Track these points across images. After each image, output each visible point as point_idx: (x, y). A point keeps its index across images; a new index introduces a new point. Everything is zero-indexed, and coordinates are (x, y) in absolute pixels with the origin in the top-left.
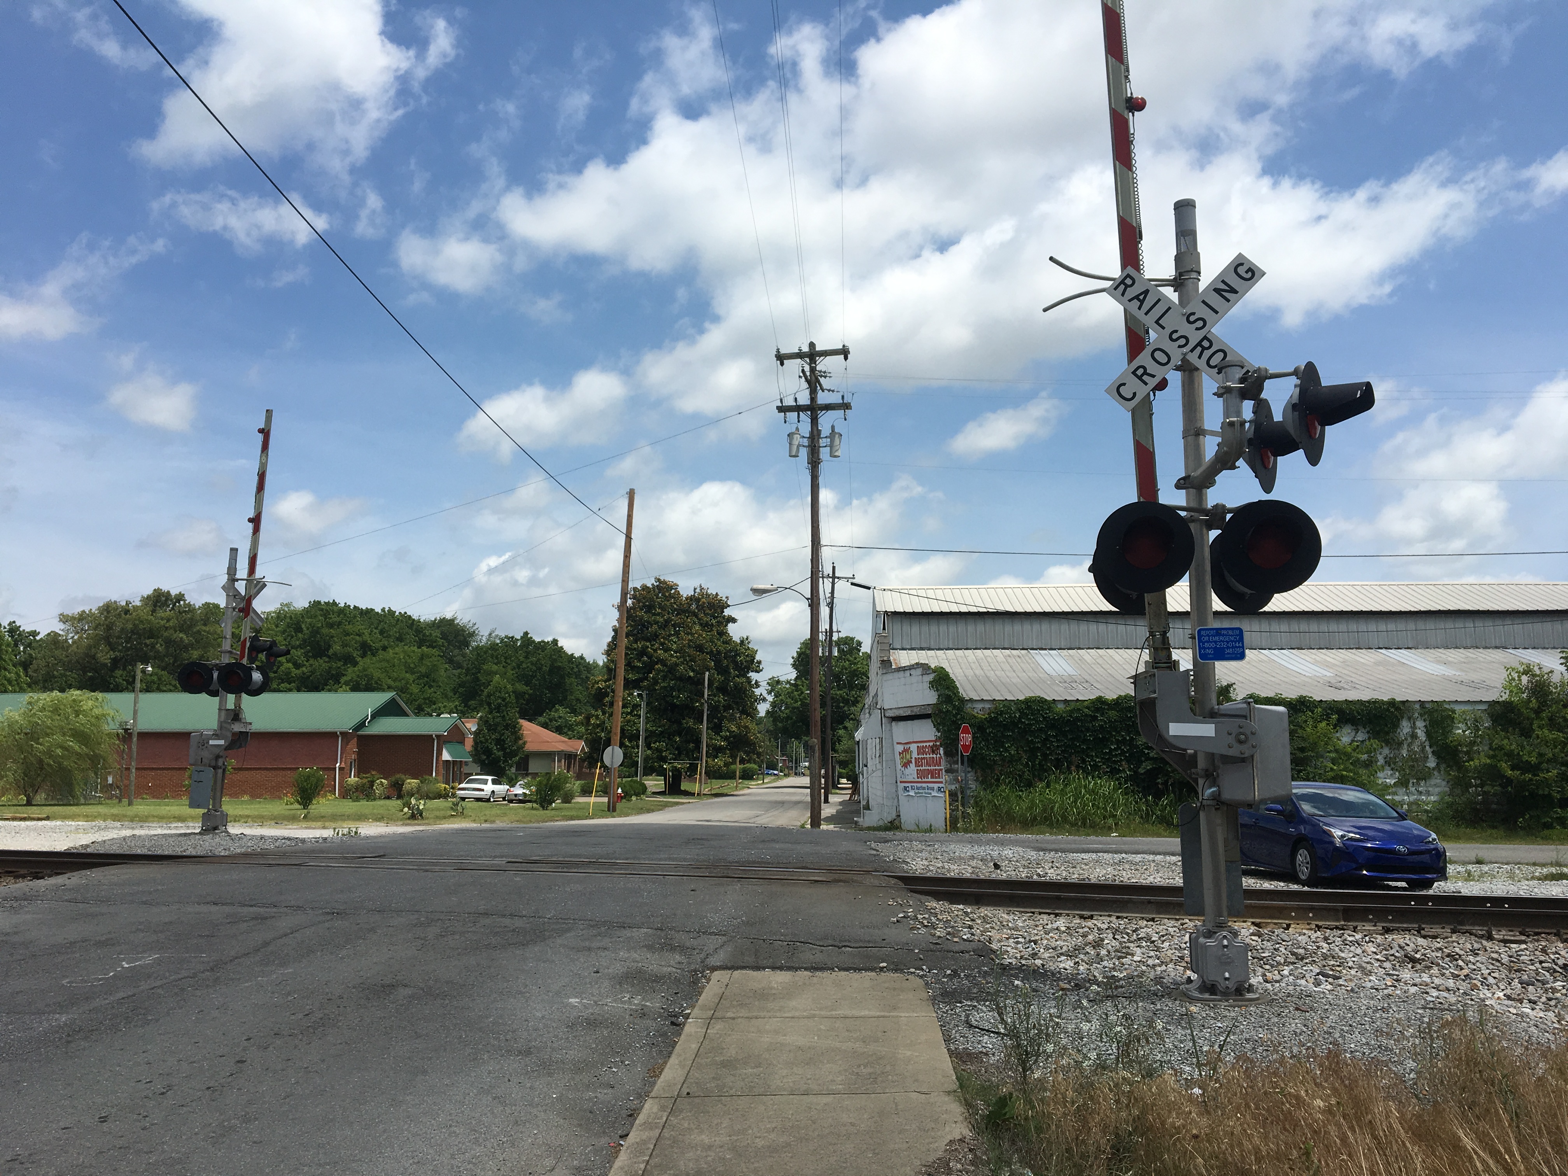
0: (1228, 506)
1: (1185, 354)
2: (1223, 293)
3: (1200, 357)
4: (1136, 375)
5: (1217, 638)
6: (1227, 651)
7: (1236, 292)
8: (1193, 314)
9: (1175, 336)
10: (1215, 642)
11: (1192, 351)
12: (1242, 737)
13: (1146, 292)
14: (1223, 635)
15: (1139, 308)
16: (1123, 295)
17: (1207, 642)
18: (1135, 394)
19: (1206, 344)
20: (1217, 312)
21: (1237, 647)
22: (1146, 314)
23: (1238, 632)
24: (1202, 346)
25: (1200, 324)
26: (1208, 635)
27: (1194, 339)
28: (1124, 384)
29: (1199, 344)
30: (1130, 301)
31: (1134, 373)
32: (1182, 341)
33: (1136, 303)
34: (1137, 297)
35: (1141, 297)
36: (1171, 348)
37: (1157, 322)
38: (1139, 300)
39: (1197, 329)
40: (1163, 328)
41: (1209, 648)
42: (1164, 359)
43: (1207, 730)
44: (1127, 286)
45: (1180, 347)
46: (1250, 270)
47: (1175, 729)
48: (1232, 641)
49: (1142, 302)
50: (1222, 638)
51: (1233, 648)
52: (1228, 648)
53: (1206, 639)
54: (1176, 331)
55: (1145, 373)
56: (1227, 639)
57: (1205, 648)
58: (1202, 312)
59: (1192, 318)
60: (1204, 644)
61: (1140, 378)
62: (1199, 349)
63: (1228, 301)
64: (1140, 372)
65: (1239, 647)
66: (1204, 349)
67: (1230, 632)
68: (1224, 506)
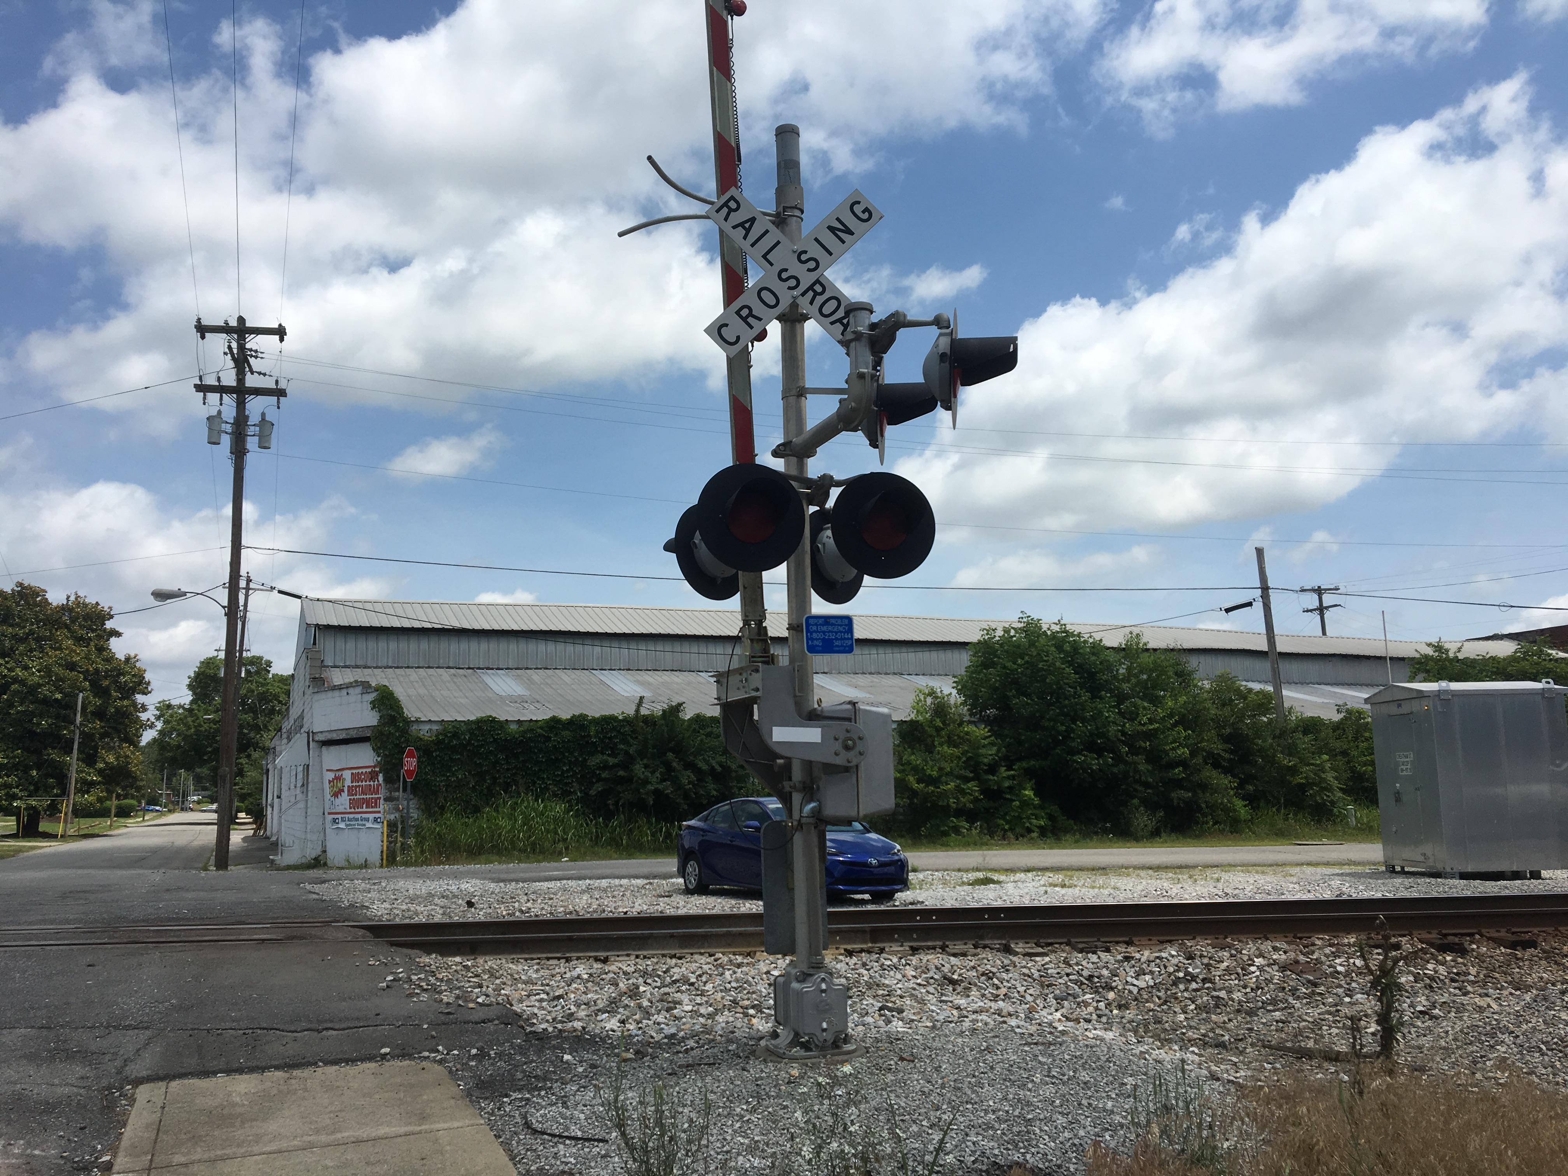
0: (837, 477)
1: (795, 298)
2: (839, 233)
3: (811, 303)
4: (741, 316)
5: (825, 628)
6: (837, 643)
7: (852, 233)
8: (805, 252)
9: (784, 275)
10: (824, 632)
11: (803, 294)
12: (850, 742)
13: (753, 220)
14: (833, 624)
15: (745, 238)
16: (726, 219)
17: (815, 631)
18: (738, 338)
19: (818, 288)
20: (830, 254)
21: (845, 639)
22: (753, 245)
23: (846, 622)
24: (814, 291)
25: (812, 264)
26: (816, 625)
27: (807, 279)
28: (726, 325)
29: (811, 288)
30: (734, 227)
31: (738, 313)
32: (793, 283)
33: (741, 231)
34: (742, 225)
35: (747, 225)
36: (780, 288)
37: (764, 257)
38: (744, 228)
39: (809, 270)
40: (771, 264)
41: (817, 639)
42: (772, 302)
43: (812, 735)
44: (731, 210)
45: (790, 288)
46: (866, 210)
47: (781, 734)
48: (841, 632)
49: (748, 231)
50: (830, 628)
51: (841, 639)
52: (837, 639)
53: (814, 628)
54: (786, 270)
55: (750, 314)
56: (835, 630)
57: (812, 639)
58: (815, 251)
59: (804, 257)
60: (811, 634)
61: (745, 319)
62: (811, 294)
63: (843, 242)
64: (745, 312)
65: (848, 639)
66: (816, 294)
67: (839, 622)
68: (832, 477)
